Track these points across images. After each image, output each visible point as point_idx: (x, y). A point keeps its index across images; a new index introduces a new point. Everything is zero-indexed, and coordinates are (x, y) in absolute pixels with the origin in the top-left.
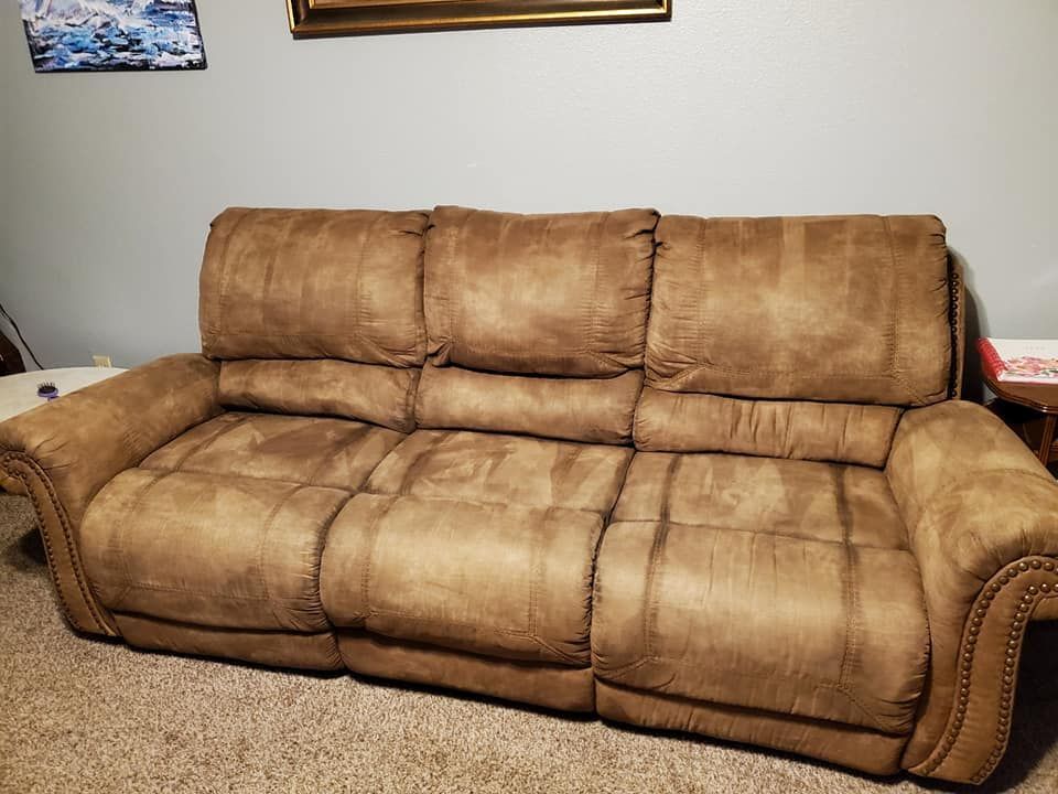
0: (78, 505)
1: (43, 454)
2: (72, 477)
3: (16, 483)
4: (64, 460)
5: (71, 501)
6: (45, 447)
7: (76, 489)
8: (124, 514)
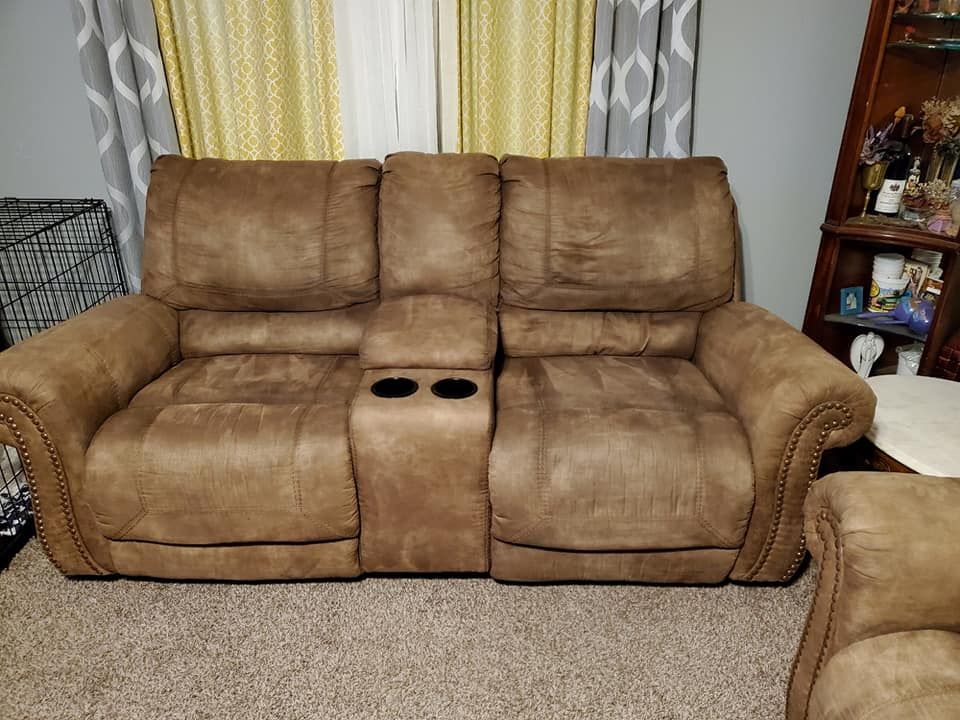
0: (851, 628)
1: (851, 545)
2: (866, 594)
3: (816, 544)
4: (870, 569)
5: (847, 618)
6: (859, 538)
7: (863, 610)
8: (887, 696)
